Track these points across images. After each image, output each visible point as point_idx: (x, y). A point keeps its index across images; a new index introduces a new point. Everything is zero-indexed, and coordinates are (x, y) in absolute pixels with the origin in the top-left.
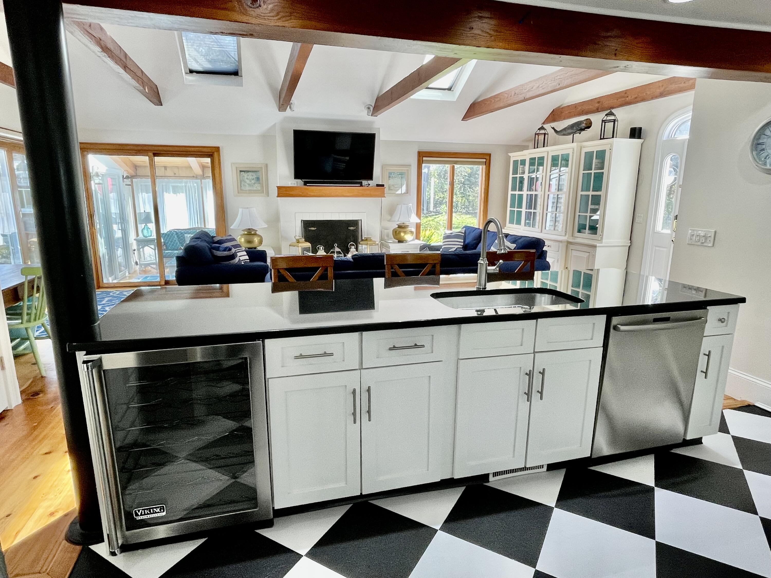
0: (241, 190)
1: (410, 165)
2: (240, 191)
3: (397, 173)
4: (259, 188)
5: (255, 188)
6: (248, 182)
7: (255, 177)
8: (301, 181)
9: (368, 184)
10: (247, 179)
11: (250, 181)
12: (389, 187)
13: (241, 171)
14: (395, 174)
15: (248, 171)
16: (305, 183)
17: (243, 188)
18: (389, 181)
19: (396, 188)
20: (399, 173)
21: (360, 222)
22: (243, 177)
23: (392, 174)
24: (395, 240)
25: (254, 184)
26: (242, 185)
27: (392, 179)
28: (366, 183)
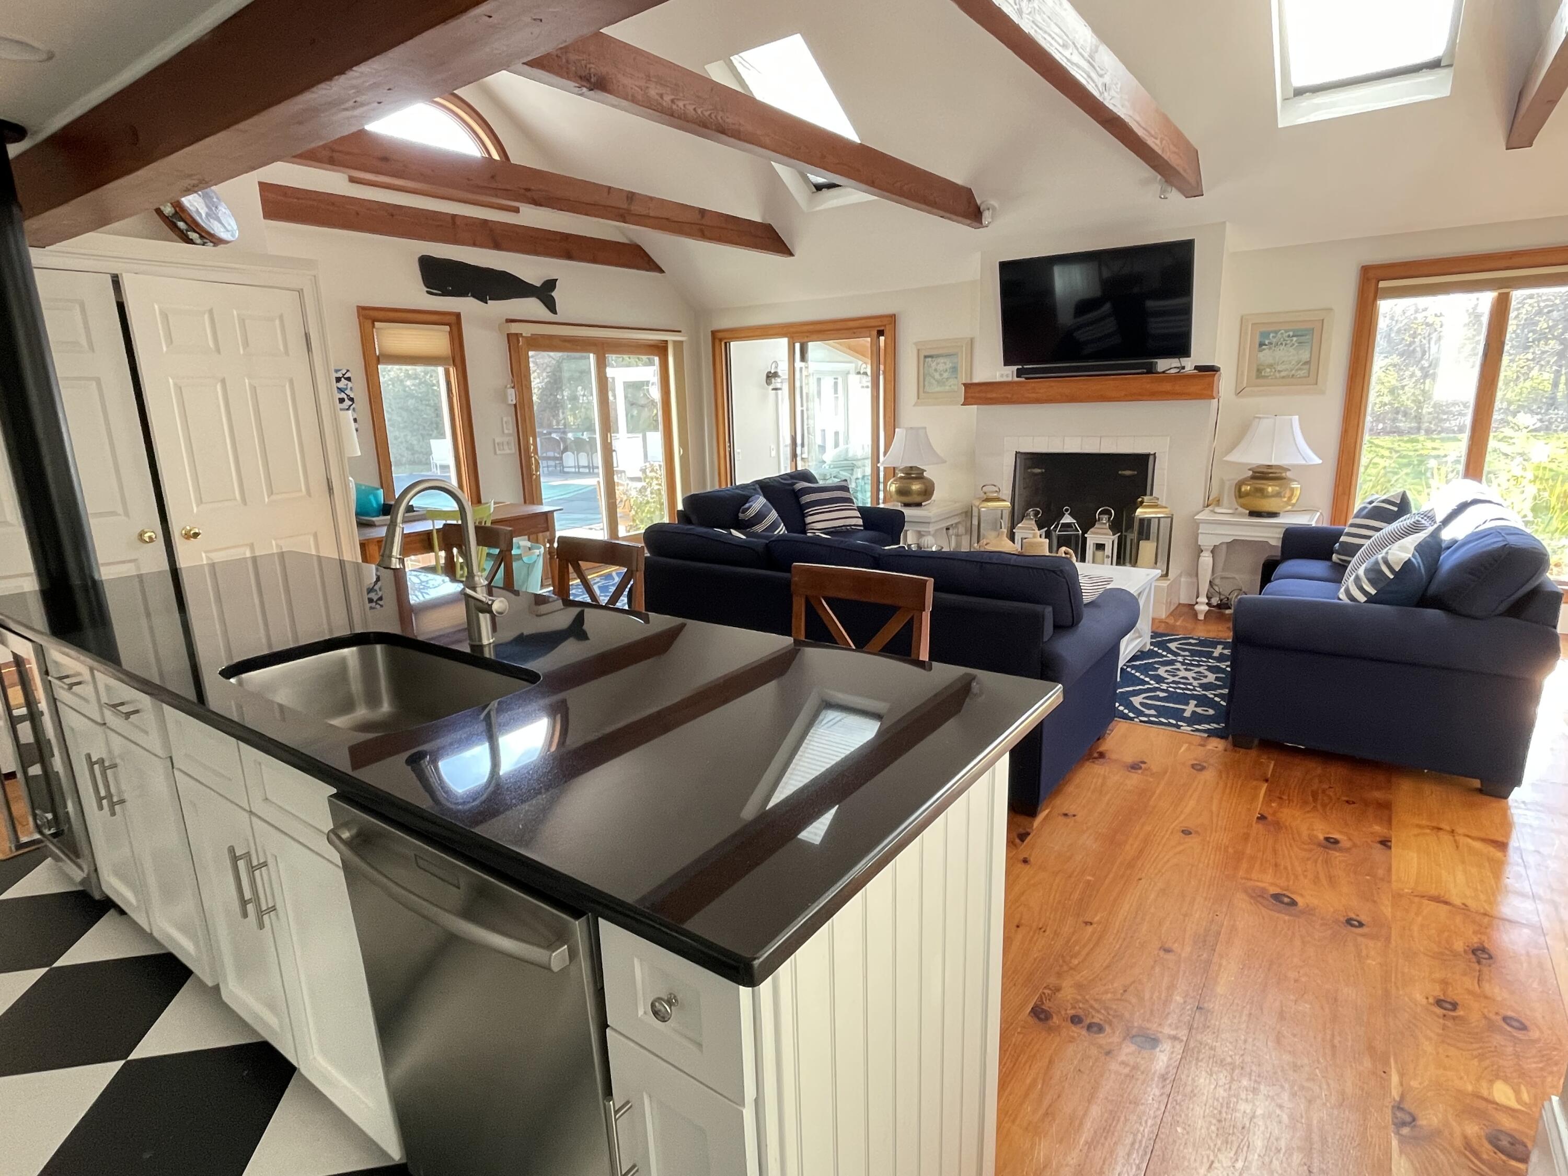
0: (925, 392)
2: (922, 396)
3: (1286, 331)
4: (955, 388)
5: (945, 389)
6: (937, 376)
7: (949, 365)
8: (1014, 368)
9: (1179, 365)
10: (936, 370)
11: (941, 375)
12: (1259, 371)
13: (926, 357)
14: (1279, 335)
15: (938, 356)
16: (1019, 373)
17: (927, 389)
18: (1261, 355)
19: (1279, 371)
20: (1294, 331)
21: (1151, 458)
22: (930, 366)
23: (1271, 335)
24: (1240, 509)
25: (947, 379)
26: (926, 383)
27: (1270, 349)
28: (1173, 365)
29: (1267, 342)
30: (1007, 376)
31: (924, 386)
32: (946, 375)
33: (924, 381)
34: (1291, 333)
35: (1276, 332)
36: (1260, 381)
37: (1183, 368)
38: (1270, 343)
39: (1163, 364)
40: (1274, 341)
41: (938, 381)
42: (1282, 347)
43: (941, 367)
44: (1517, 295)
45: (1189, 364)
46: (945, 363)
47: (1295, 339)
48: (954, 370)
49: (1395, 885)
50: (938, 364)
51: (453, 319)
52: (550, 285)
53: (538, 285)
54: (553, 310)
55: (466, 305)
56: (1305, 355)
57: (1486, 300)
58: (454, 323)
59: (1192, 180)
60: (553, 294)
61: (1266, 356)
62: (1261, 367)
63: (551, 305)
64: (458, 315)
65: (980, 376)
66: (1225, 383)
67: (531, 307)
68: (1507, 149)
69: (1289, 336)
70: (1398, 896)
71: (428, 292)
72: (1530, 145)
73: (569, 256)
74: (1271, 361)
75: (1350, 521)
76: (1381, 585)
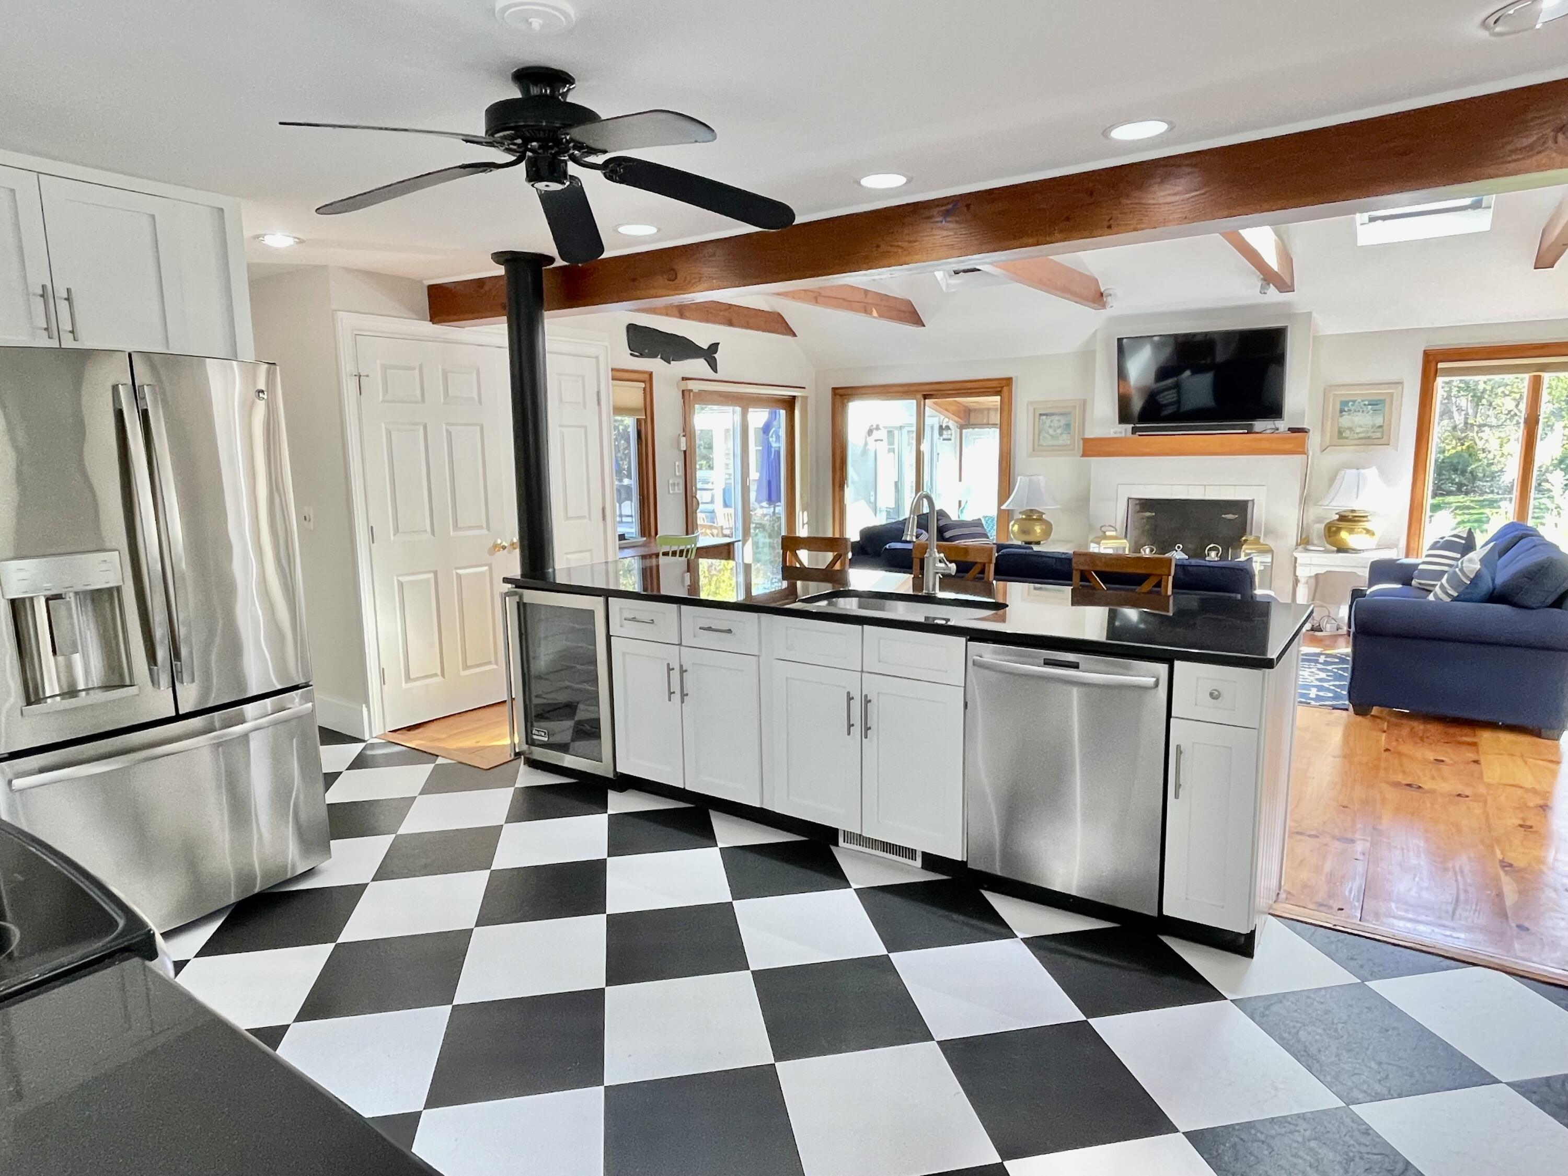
0: (1039, 445)
1: (1401, 383)
2: (1037, 449)
3: (1363, 401)
4: (1069, 442)
5: (1061, 442)
6: (1051, 431)
7: (1063, 422)
8: (1129, 427)
9: (1274, 427)
10: (1050, 427)
11: (1055, 431)
12: (1340, 432)
13: (1041, 415)
14: (1357, 403)
15: (1052, 414)
16: (1134, 430)
17: (1041, 442)
18: (1341, 420)
19: (1357, 433)
20: (1369, 401)
21: (1250, 505)
22: (1044, 423)
23: (1350, 403)
24: (1329, 547)
25: (1061, 434)
26: (1041, 437)
27: (1349, 415)
28: (1269, 427)
29: (1346, 409)
30: (1121, 432)
31: (1039, 439)
32: (1059, 431)
33: (1039, 435)
34: (1367, 403)
35: (1354, 401)
36: (1342, 441)
37: (1277, 429)
38: (1350, 410)
39: (1259, 425)
40: (1353, 408)
41: (1052, 436)
42: (1358, 414)
43: (1056, 424)
44: (1547, 377)
45: (1282, 425)
46: (1059, 421)
47: (1370, 407)
48: (1068, 426)
49: (1486, 780)
50: (1052, 421)
51: (647, 376)
52: (714, 347)
53: (705, 347)
54: (714, 368)
55: (654, 365)
56: (1379, 420)
57: (1522, 382)
58: (648, 379)
59: (1288, 281)
60: (716, 356)
61: (1346, 421)
62: (1342, 430)
63: (713, 365)
64: (651, 374)
65: (1093, 432)
66: (1314, 441)
67: (698, 366)
68: (1535, 268)
69: (1365, 405)
70: (1488, 786)
71: (631, 354)
72: (1553, 267)
73: (730, 323)
74: (1350, 425)
75: (1425, 552)
76: (1461, 589)
